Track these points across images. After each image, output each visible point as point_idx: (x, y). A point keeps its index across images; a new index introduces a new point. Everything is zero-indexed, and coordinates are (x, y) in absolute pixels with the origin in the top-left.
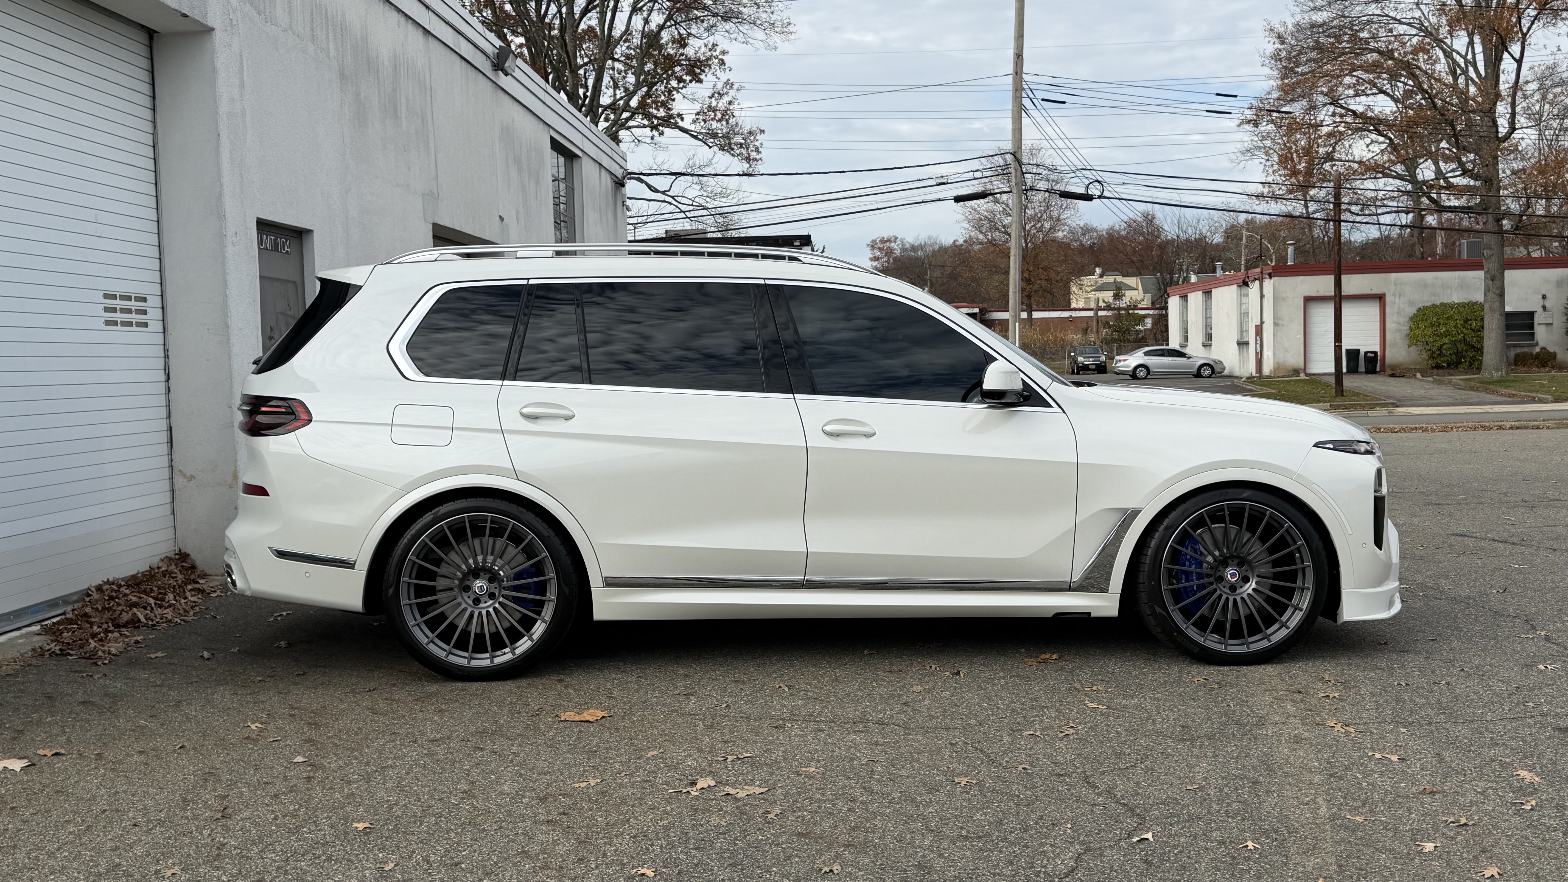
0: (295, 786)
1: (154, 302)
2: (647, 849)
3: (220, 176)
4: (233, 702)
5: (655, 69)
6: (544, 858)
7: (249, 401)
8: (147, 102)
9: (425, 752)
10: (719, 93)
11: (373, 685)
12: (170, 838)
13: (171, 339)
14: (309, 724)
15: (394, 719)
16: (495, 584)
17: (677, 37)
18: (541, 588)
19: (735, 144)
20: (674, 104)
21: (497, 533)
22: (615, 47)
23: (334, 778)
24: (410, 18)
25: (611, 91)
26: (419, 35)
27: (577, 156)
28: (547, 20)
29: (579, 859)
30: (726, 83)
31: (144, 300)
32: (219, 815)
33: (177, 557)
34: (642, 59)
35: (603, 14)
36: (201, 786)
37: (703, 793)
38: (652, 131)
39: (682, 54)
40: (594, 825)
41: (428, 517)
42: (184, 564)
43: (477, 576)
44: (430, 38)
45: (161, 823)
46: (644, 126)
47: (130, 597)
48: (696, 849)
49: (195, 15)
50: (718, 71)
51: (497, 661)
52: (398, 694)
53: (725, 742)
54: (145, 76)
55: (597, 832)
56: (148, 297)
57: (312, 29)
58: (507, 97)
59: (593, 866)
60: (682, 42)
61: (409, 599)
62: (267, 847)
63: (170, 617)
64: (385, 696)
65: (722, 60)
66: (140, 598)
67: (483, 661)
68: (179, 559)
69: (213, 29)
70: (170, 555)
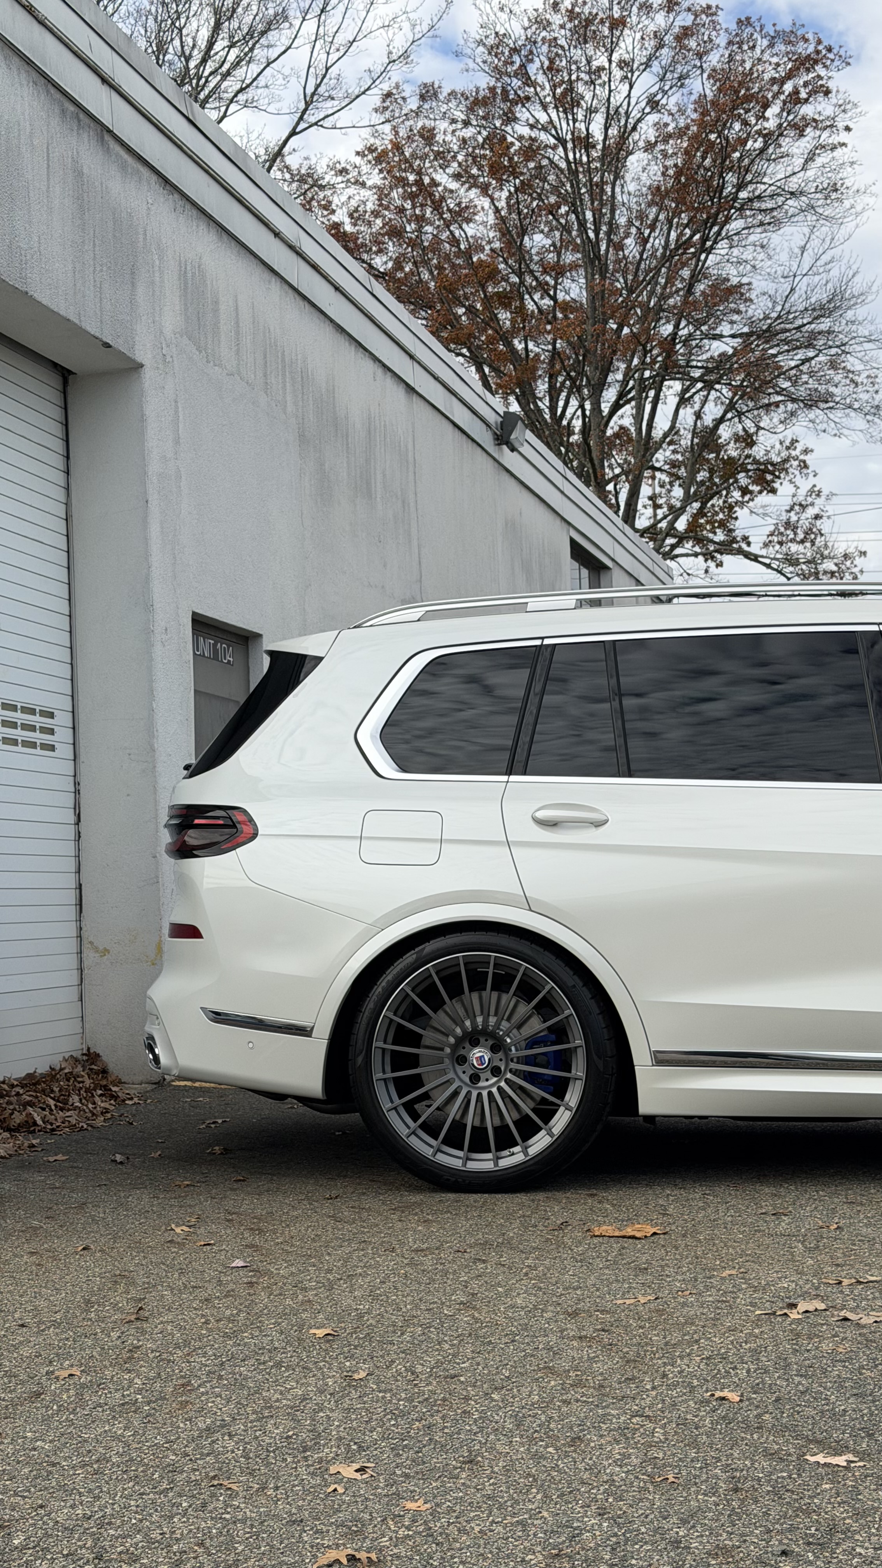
0: (233, 1290)
1: (63, 719)
2: (727, 1372)
3: (147, 555)
4: (152, 1206)
5: (711, 478)
6: (577, 1375)
7: (178, 812)
8: (60, 462)
9: (406, 1261)
10: (801, 505)
11: (334, 1193)
12: (67, 1339)
13: (83, 768)
14: (252, 1229)
15: (364, 1227)
16: (500, 1055)
17: (741, 433)
18: (563, 1061)
19: (825, 572)
20: (737, 523)
21: (502, 983)
22: (657, 450)
23: (284, 1284)
24: (389, 370)
25: (649, 511)
26: (400, 392)
27: (606, 568)
28: (565, 422)
29: (627, 1379)
30: (811, 492)
31: (51, 715)
32: (133, 1318)
33: (85, 1058)
34: (694, 464)
35: (640, 409)
36: (110, 1289)
37: (808, 1317)
38: (706, 560)
39: (748, 456)
40: (647, 1344)
41: (410, 958)
42: (93, 1067)
43: (475, 1043)
44: (415, 397)
45: (56, 1324)
46: (696, 555)
47: (24, 1096)
48: (801, 1376)
49: (119, 344)
50: (798, 476)
51: (504, 1163)
52: (368, 1202)
53: (838, 1265)
54: (57, 429)
55: (652, 1352)
56: (56, 712)
57: (265, 375)
58: (513, 482)
59: (648, 1387)
60: (748, 440)
61: (384, 1072)
62: (194, 1350)
63: (74, 1122)
64: (352, 1204)
65: (804, 462)
66: (37, 1097)
67: (483, 1163)
68: (87, 1061)
69: (142, 366)
70: (76, 1054)
